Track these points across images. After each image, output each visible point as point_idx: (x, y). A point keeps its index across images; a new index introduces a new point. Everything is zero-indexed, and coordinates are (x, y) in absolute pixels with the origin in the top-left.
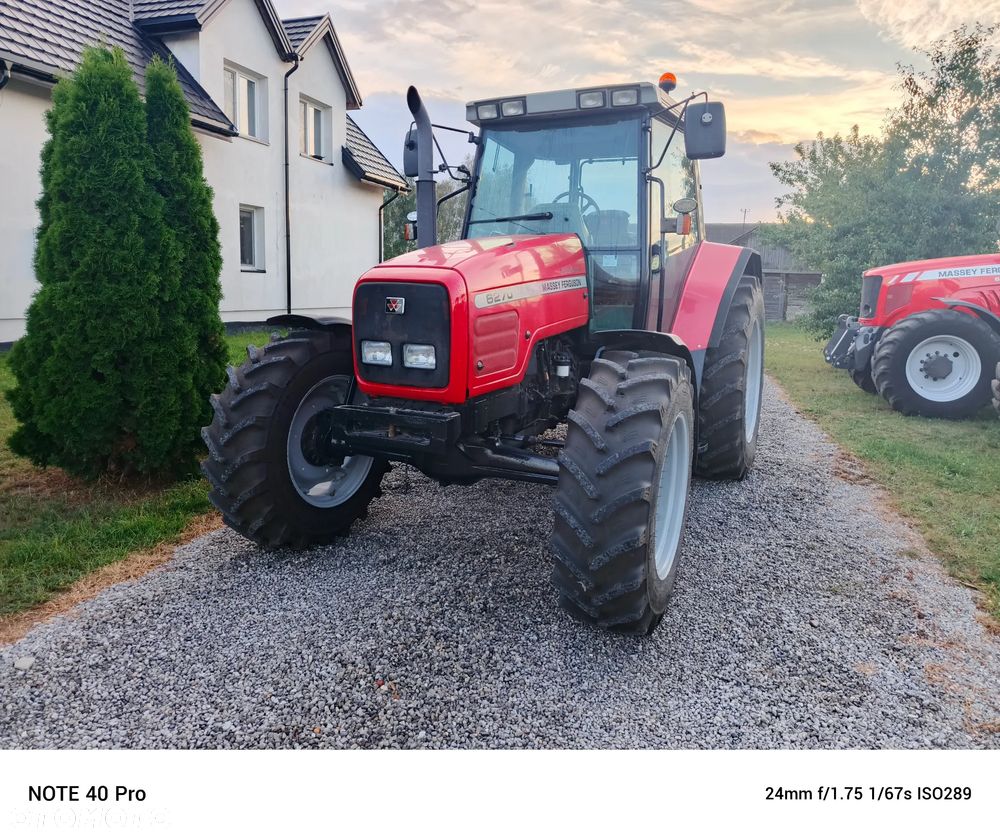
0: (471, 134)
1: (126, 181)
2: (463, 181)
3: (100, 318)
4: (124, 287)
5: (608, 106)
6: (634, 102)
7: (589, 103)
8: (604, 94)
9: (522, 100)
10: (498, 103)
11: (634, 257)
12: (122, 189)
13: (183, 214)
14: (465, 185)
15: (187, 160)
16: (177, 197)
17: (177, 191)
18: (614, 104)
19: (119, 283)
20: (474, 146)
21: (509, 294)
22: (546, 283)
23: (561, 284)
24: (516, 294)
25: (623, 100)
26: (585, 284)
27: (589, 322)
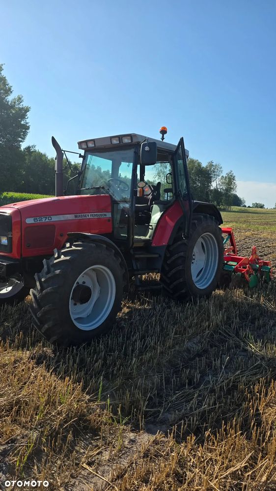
0: (80, 154)
5: (121, 143)
6: (130, 141)
7: (115, 142)
8: (119, 138)
9: (93, 141)
10: (86, 142)
14: (78, 175)
18: (124, 143)
20: (82, 159)
21: (50, 218)
22: (78, 215)
23: (90, 216)
24: (55, 219)
25: (126, 140)
26: (110, 216)
27: (113, 232)
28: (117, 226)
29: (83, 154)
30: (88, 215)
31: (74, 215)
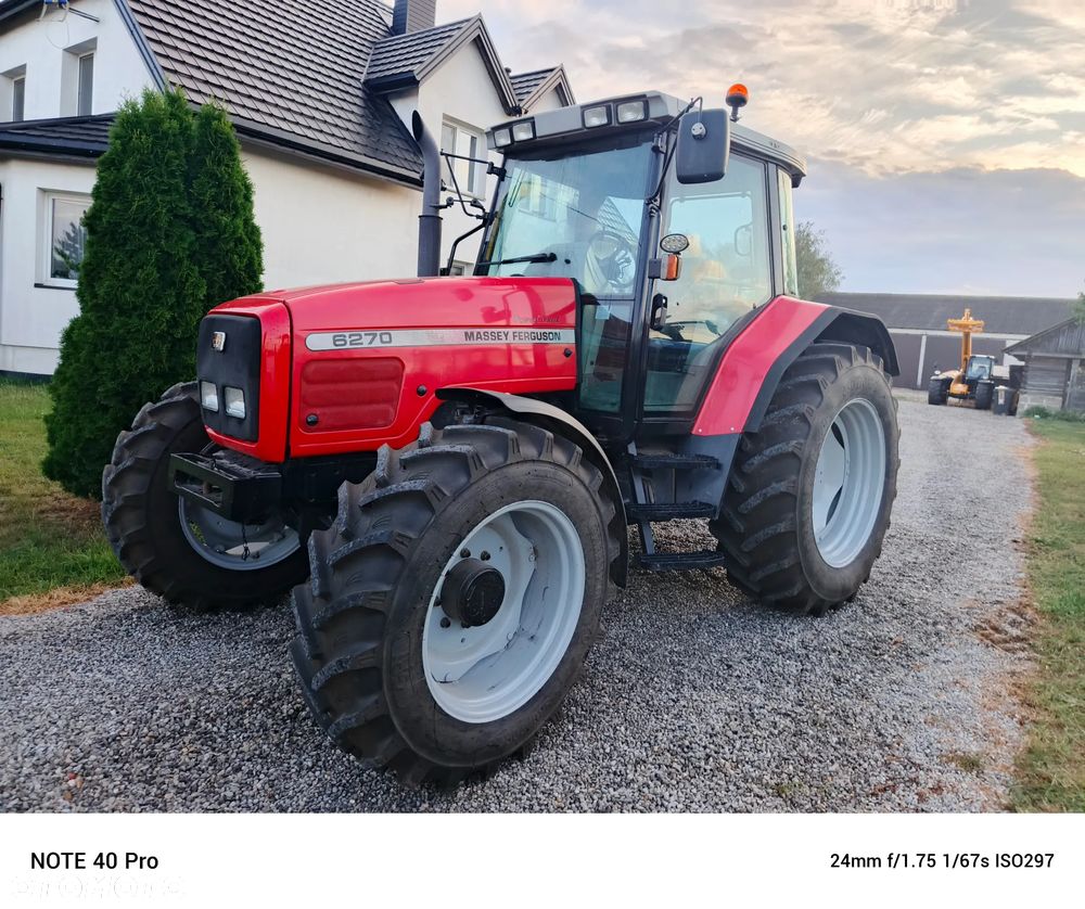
0: (492, 164)
1: (146, 217)
2: (478, 217)
3: (111, 350)
4: (135, 321)
5: (614, 123)
6: (640, 117)
7: (596, 120)
8: (609, 109)
9: (531, 121)
10: (510, 127)
11: (628, 308)
12: (142, 224)
13: (214, 252)
14: (480, 222)
15: (227, 198)
16: (208, 234)
17: (210, 228)
18: (621, 121)
19: (130, 317)
20: (495, 178)
21: (386, 338)
22: (475, 331)
23: (510, 335)
24: (402, 340)
25: (629, 115)
26: (572, 340)
27: (578, 386)
28: (588, 370)
29: (498, 164)
30: (506, 336)
31: (463, 331)
